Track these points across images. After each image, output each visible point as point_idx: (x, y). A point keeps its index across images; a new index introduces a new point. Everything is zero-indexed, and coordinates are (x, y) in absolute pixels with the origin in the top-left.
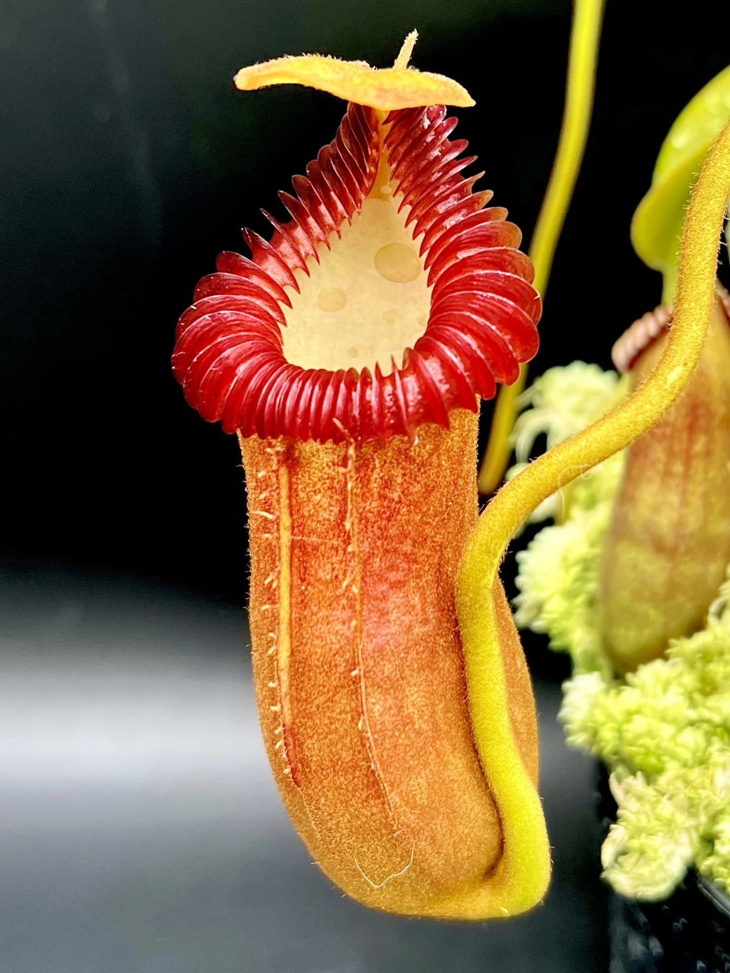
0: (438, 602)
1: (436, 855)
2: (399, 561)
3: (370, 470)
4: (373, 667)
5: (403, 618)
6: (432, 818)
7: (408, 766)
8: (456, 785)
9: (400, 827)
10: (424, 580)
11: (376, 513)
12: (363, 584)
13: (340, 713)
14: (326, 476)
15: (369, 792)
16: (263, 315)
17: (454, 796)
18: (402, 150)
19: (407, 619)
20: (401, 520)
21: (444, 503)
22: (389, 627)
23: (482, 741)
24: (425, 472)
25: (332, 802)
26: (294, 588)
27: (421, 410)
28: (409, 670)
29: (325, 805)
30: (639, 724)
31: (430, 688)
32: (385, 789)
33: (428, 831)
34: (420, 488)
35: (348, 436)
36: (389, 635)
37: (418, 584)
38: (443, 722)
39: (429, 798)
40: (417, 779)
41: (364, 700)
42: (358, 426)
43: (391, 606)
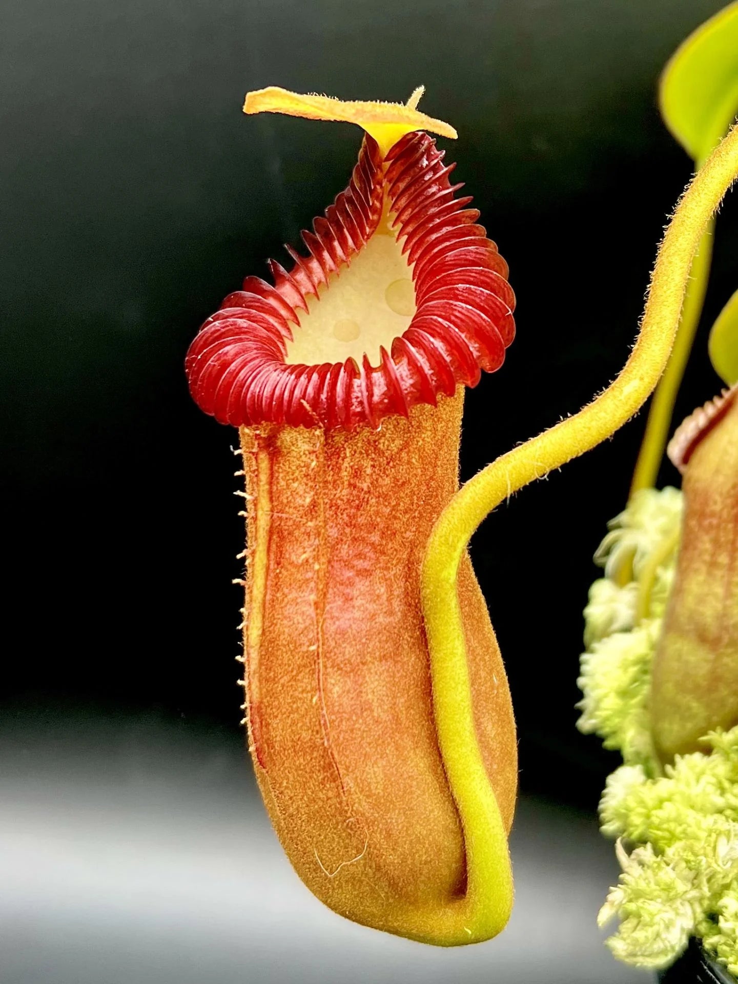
0: (405, 597)
1: (392, 852)
2: (367, 550)
3: (341, 458)
4: (334, 648)
5: (368, 605)
6: (388, 811)
7: (364, 752)
8: (415, 783)
9: (354, 815)
10: (393, 573)
11: (346, 500)
12: (330, 568)
13: (302, 692)
14: (302, 465)
15: (325, 774)
16: (270, 328)
17: (411, 793)
18: (402, 185)
19: (371, 607)
20: (370, 511)
21: (416, 501)
22: (352, 612)
23: (444, 742)
24: (394, 467)
25: (292, 785)
26: (270, 571)
27: (386, 401)
28: (370, 657)
29: (287, 788)
30: (669, 810)
31: (392, 679)
32: (338, 769)
33: (383, 824)
34: (389, 482)
35: (317, 420)
36: (352, 619)
37: (385, 575)
38: (404, 716)
39: (385, 789)
40: (373, 767)
41: (321, 677)
42: (324, 409)
43: (356, 593)
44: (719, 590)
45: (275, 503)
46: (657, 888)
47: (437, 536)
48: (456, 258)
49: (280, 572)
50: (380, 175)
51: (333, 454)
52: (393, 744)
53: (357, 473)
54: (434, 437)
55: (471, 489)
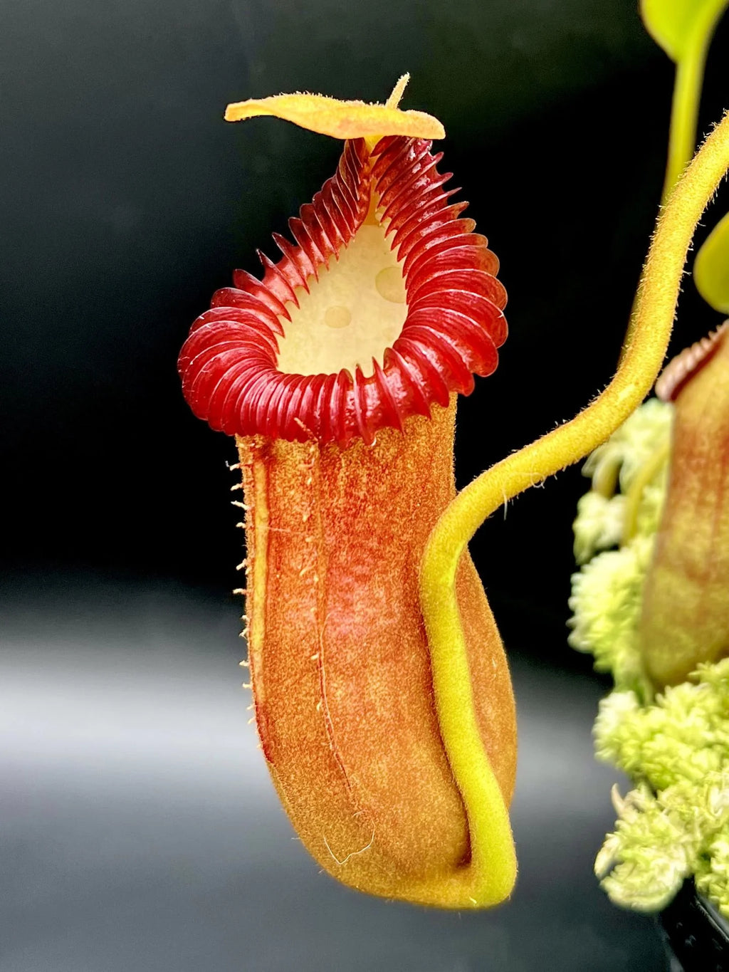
0: (404, 598)
1: (399, 839)
2: (365, 556)
3: (336, 469)
4: (336, 654)
5: (367, 610)
6: (393, 803)
7: (368, 751)
8: (419, 774)
9: (361, 809)
10: (391, 575)
11: (342, 510)
12: (329, 575)
13: (306, 695)
14: (298, 473)
15: (331, 772)
17: (416, 784)
18: (388, 180)
19: (370, 611)
20: (367, 517)
21: (412, 504)
22: (352, 617)
23: (446, 734)
24: (390, 474)
25: (300, 780)
26: (270, 576)
27: (380, 414)
28: (372, 659)
29: (294, 781)
31: (393, 678)
32: (343, 769)
33: (389, 815)
34: (385, 489)
35: (311, 436)
36: (353, 625)
37: (383, 578)
38: (407, 712)
39: (389, 783)
40: (378, 763)
41: (324, 684)
42: (319, 426)
43: (356, 598)
44: (707, 527)
45: (273, 510)
46: (651, 835)
47: (435, 543)
48: (446, 258)
49: (280, 578)
50: (367, 169)
51: (328, 465)
52: (396, 740)
53: (353, 482)
54: (429, 441)
55: (468, 497)
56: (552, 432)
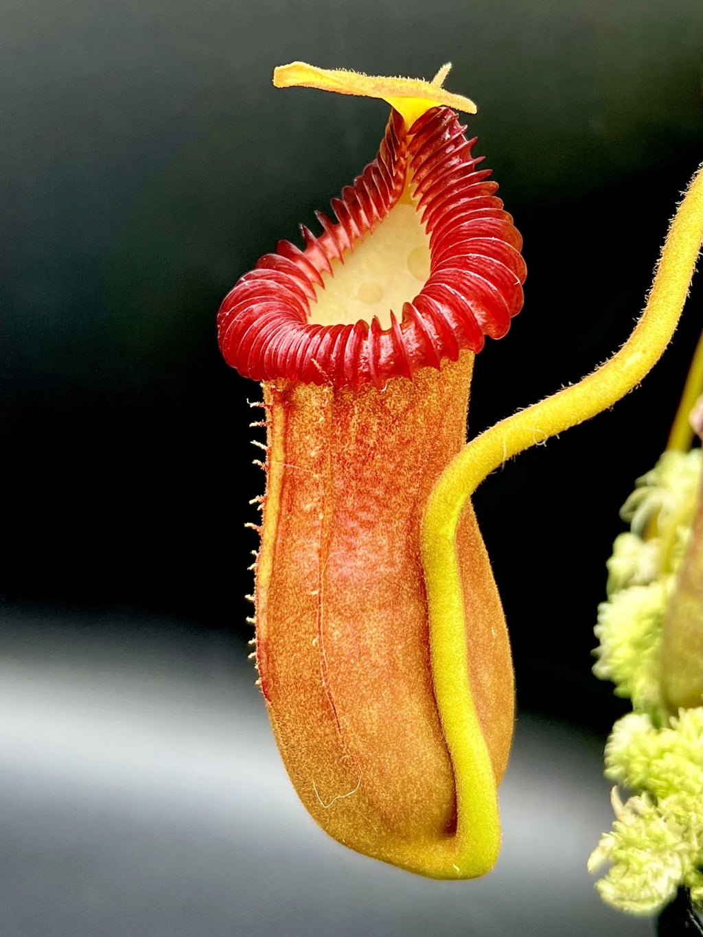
0: (407, 549)
1: (384, 790)
2: (371, 503)
3: (349, 415)
4: (336, 594)
5: (369, 555)
6: (381, 751)
7: (360, 694)
8: (409, 726)
9: (349, 752)
10: (395, 526)
11: (352, 455)
12: (335, 518)
13: (305, 633)
15: (323, 712)
16: (295, 289)
17: (405, 735)
18: (424, 158)
20: (375, 466)
21: (420, 459)
22: (354, 561)
24: (399, 425)
25: (294, 719)
26: (282, 517)
27: (392, 363)
28: (370, 604)
29: (289, 721)
30: (669, 761)
31: (390, 627)
32: (334, 709)
33: (376, 763)
34: (394, 440)
35: (326, 378)
36: (354, 568)
37: (387, 528)
38: (401, 662)
39: (379, 730)
40: (369, 709)
41: (322, 621)
42: (333, 368)
43: (359, 543)
45: (289, 454)
46: (647, 838)
47: (437, 494)
48: (470, 228)
49: (291, 519)
50: (404, 147)
51: (342, 411)
52: (389, 688)
53: (364, 429)
54: (440, 399)
55: (472, 450)
56: (557, 393)
